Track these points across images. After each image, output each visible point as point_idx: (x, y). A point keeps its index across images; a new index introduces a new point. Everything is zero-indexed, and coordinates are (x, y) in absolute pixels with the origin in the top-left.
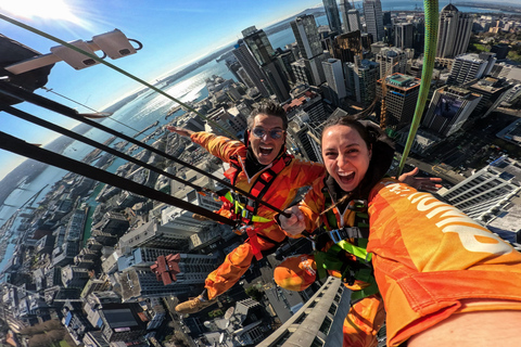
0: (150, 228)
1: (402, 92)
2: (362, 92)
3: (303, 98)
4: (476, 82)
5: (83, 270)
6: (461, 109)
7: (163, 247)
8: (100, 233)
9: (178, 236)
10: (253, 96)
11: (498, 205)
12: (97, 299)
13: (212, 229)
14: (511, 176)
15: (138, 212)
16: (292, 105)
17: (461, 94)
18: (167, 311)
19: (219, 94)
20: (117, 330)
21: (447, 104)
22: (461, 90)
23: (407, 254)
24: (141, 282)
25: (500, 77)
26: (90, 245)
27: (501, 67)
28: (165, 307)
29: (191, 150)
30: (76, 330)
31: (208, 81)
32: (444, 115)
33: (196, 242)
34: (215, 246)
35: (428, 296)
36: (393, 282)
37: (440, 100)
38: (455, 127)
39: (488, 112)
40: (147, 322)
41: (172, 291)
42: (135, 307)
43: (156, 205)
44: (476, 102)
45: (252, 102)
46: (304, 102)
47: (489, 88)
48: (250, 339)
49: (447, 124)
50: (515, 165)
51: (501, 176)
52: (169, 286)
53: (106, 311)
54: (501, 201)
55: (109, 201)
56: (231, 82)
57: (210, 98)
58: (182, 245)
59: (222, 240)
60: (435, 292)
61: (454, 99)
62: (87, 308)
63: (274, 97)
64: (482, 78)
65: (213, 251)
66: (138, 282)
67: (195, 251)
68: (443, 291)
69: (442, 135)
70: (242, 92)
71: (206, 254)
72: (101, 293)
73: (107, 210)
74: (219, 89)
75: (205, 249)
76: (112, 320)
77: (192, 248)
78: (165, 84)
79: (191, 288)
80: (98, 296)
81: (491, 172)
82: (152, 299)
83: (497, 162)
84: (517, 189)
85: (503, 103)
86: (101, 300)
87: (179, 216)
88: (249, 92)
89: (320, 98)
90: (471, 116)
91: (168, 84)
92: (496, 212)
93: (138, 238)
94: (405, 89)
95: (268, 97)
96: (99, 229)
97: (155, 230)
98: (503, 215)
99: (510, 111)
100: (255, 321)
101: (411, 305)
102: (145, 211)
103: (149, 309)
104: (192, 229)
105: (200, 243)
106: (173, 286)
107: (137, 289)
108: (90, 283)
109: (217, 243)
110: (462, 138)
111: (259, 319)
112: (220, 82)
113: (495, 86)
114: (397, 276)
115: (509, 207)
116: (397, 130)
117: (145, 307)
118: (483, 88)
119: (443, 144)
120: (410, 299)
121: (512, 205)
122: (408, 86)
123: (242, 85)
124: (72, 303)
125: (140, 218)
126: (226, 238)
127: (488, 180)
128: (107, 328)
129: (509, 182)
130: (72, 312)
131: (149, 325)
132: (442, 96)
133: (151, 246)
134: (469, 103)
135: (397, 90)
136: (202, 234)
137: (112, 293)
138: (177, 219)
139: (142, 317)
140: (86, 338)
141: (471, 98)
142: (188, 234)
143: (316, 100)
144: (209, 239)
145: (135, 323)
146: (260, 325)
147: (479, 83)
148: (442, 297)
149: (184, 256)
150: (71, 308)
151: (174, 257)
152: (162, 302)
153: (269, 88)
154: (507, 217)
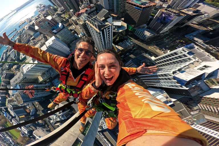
0: (20, 75)
1: (141, 7)
2: (117, 7)
3: (86, 9)
4: (183, 9)
5: (4, 95)
6: (172, 21)
7: (28, 83)
8: (4, 79)
9: (33, 77)
10: (61, 11)
11: (182, 67)
12: (11, 106)
13: (46, 73)
14: (193, 54)
15: (16, 69)
16: (80, 12)
17: (175, 13)
18: (36, 108)
19: (44, 13)
20: (20, 117)
21: (165, 17)
22: (174, 11)
23: (130, 111)
24: (22, 98)
25: (198, 9)
26: (2, 85)
27: (200, 5)
28: (35, 106)
29: (33, 39)
30: (9, 118)
31: (38, 7)
32: (161, 23)
33: (41, 79)
34: (48, 80)
35: (134, 127)
36: (123, 121)
37: (161, 15)
38: (166, 29)
39: (185, 25)
40: (30, 113)
41: (35, 100)
42: (25, 107)
43: (22, 65)
44: (181, 18)
45: (61, 14)
46: (87, 11)
47: (190, 13)
48: (65, 117)
49: (162, 27)
50: (197, 48)
51: (188, 53)
52: (32, 99)
53: (15, 110)
54: (184, 65)
55: (3, 66)
56: (50, 6)
57: (40, 15)
58: (36, 81)
59: (51, 77)
60: (136, 126)
61: (169, 15)
62: (9, 109)
63: (72, 10)
64: (188, 7)
65: (48, 82)
66: (21, 98)
67: (41, 83)
68: (140, 126)
69: (158, 32)
70: (56, 10)
71: (45, 84)
72: (11, 103)
73: (4, 70)
74: (43, 10)
75: (45, 82)
76: (17, 113)
77: (39, 82)
78: (16, 11)
79: (42, 98)
80: (11, 105)
81: (183, 50)
82: (29, 104)
83: (188, 46)
84: (194, 60)
85: (194, 22)
86: (12, 106)
87: (30, 69)
88: (59, 9)
89: (95, 9)
90: (175, 25)
91: (17, 11)
92: (179, 70)
93: (16, 80)
94: (142, 6)
95: (69, 11)
96: (3, 78)
97: (22, 76)
98: (182, 72)
99: (196, 26)
100: (67, 110)
101: (127, 130)
102: (18, 68)
103: (29, 108)
104: (38, 74)
105: (42, 80)
106: (34, 98)
107: (21, 101)
108: (7, 100)
109: (49, 79)
110: (167, 35)
111: (68, 109)
112: (44, 7)
113: (194, 12)
114: (125, 119)
115: (187, 68)
116: (134, 27)
117: (28, 107)
118: (187, 12)
119: (157, 37)
120: (127, 128)
121: (189, 68)
122: (145, 5)
123: (55, 7)
124: (4, 108)
125: (17, 71)
126: (53, 77)
127: (180, 55)
128: (17, 117)
129: (191, 56)
130: (5, 112)
131: (31, 113)
132: (163, 13)
133: (23, 83)
134: (177, 17)
135: (138, 6)
136: (42, 76)
137: (16, 103)
138: (30, 70)
139: (28, 111)
140: (13, 121)
141: (179, 15)
142: (37, 76)
143: (92, 10)
144: (46, 77)
145: (26, 114)
146: (69, 111)
147: (185, 10)
148: (139, 128)
149: (35, 86)
150: (5, 110)
151: (31, 87)
152: (33, 105)
153: (69, 6)
154: (185, 73)
